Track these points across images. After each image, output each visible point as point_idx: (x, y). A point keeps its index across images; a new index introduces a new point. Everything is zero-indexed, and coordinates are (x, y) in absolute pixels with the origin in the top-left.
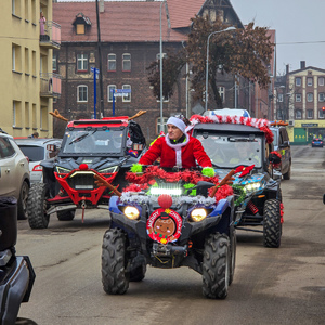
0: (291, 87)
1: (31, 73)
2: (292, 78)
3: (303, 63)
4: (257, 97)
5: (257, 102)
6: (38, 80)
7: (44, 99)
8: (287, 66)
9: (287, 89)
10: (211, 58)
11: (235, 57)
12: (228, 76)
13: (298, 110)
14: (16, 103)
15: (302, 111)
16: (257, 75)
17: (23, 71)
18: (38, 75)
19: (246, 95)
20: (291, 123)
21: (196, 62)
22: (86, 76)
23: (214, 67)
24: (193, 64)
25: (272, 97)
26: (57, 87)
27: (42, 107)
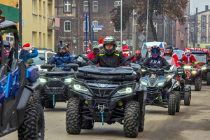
0: (199, 22)
1: (42, 15)
2: (199, 16)
3: (207, 7)
4: (177, 29)
5: (177, 32)
6: (46, 19)
7: (50, 31)
8: (197, 9)
9: (196, 24)
10: (150, 6)
11: (165, 5)
12: (160, 16)
13: (203, 37)
14: (34, 33)
15: (206, 38)
16: (178, 16)
17: (38, 14)
18: (46, 16)
19: (171, 28)
20: (199, 45)
21: (141, 8)
22: (70, 15)
23: (151, 11)
24: (139, 9)
25: (186, 28)
26: (57, 23)
27: (48, 35)
